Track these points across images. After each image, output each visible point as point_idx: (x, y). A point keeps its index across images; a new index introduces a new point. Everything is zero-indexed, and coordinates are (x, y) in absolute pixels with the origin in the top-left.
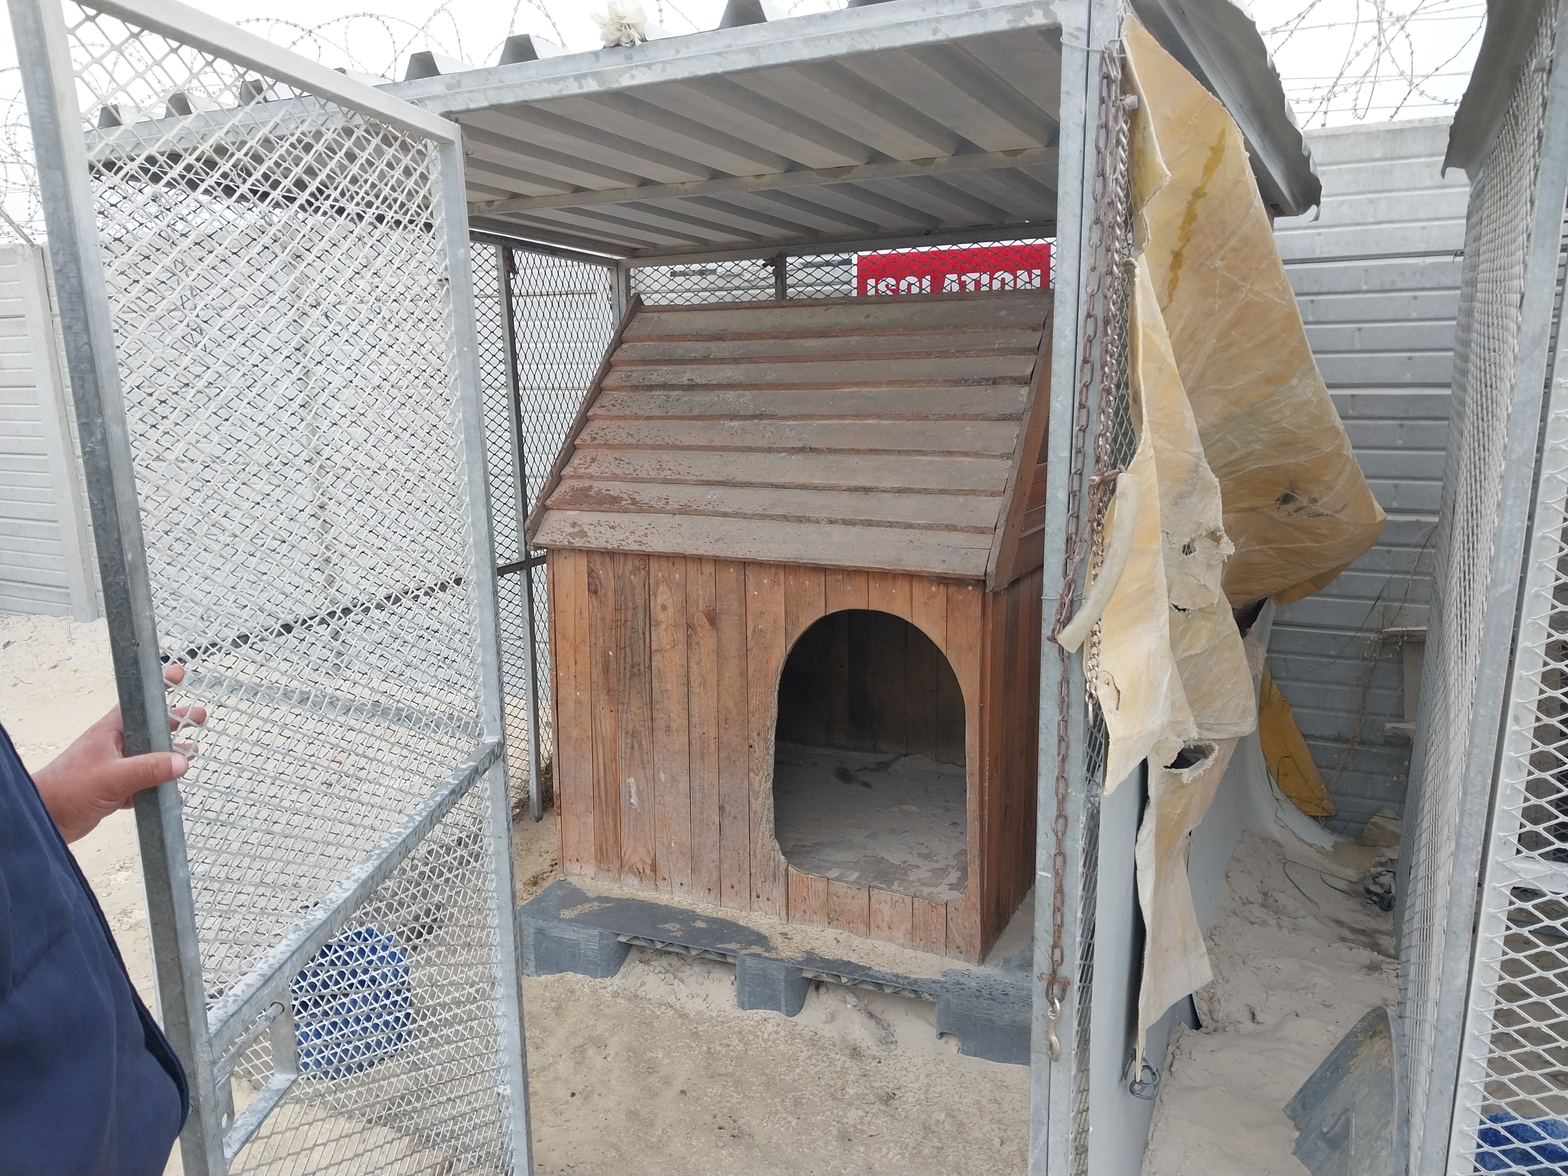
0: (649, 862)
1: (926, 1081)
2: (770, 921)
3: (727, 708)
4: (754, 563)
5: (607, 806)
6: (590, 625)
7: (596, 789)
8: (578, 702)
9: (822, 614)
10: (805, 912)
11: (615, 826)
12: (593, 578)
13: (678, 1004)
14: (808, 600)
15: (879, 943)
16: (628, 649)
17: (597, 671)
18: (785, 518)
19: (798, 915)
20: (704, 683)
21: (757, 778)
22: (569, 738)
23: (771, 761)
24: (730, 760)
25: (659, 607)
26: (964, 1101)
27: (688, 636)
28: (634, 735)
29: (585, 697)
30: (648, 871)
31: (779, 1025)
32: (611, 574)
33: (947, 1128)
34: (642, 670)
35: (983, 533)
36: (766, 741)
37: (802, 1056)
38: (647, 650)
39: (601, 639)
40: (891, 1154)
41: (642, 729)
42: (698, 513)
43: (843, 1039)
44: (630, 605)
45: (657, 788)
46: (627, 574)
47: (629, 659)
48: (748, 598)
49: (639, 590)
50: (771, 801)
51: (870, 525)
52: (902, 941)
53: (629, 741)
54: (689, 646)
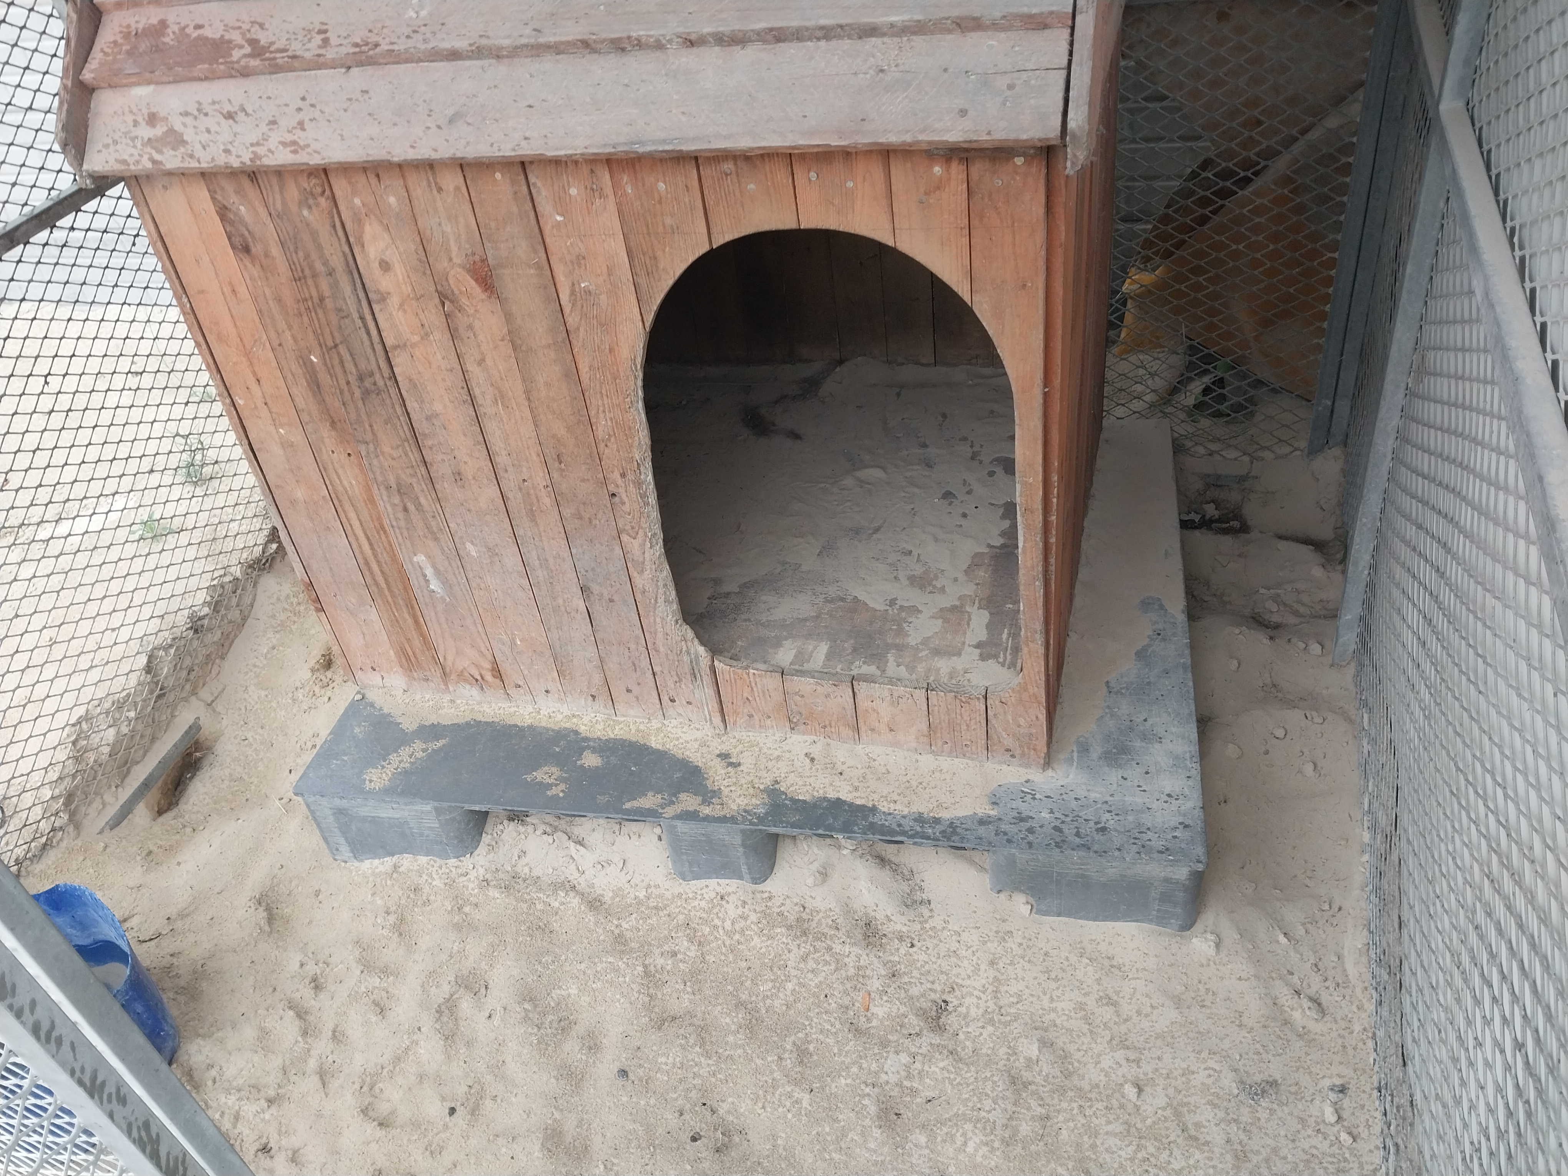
0: (488, 666)
1: (992, 973)
2: (698, 735)
3: (554, 436)
4: (540, 161)
5: (393, 596)
6: (260, 312)
7: (366, 573)
8: (287, 445)
9: (705, 248)
10: (751, 716)
11: (416, 622)
12: (232, 223)
13: (582, 880)
14: (669, 221)
15: (877, 751)
16: (342, 349)
17: (301, 391)
18: (586, 46)
19: (740, 721)
20: (501, 397)
21: (636, 543)
22: (293, 502)
23: (655, 514)
24: (581, 518)
25: (376, 265)
26: (1060, 1006)
27: (447, 316)
28: (402, 490)
29: (297, 437)
30: (489, 677)
31: (745, 903)
32: (263, 212)
33: (1046, 1069)
34: (381, 383)
35: (1046, 27)
36: (639, 484)
37: (792, 959)
38: (378, 347)
39: (288, 335)
40: (971, 1144)
41: (414, 481)
42: (395, 58)
43: (847, 910)
44: (319, 267)
45: (468, 567)
46: (294, 208)
47: (349, 366)
48: (547, 230)
49: (325, 235)
50: (666, 571)
51: (778, 40)
52: (914, 745)
53: (397, 500)
54: (453, 333)
